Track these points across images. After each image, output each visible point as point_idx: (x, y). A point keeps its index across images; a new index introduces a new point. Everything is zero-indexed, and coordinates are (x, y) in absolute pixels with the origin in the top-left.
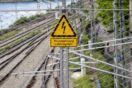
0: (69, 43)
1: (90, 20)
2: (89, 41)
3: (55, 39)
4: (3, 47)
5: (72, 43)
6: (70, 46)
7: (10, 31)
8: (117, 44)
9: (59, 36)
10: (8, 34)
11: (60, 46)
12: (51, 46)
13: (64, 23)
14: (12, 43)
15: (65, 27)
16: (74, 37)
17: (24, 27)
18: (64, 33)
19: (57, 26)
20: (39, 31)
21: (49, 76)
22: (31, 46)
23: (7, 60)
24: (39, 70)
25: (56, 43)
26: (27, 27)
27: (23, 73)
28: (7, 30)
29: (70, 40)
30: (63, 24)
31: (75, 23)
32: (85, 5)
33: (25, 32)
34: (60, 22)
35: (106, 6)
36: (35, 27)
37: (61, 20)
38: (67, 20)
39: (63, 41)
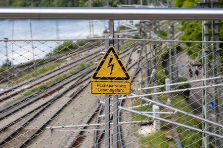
0: (119, 88)
1: (168, 47)
2: (167, 80)
3: (98, 83)
4: (37, 86)
5: (122, 88)
6: (120, 92)
7: (47, 62)
8: (207, 85)
9: (104, 78)
10: (45, 66)
11: (105, 92)
12: (92, 93)
13: (111, 59)
14: (49, 80)
15: (113, 66)
16: (125, 81)
17: (68, 56)
18: (111, 74)
19: (102, 64)
20: (91, 62)
22: (78, 85)
23: (43, 105)
24: (89, 122)
25: (100, 88)
26: (73, 56)
27: (63, 127)
28: (43, 60)
29: (121, 84)
30: (110, 62)
31: (146, 52)
32: (161, 25)
33: (70, 64)
34: (105, 58)
35: (193, 27)
36: (85, 56)
37: (107, 55)
38: (116, 55)
39: (109, 86)
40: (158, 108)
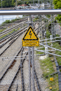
1: (51, 22)
3: (25, 42)
6: (35, 45)
9: (28, 40)
11: (28, 46)
15: (31, 34)
16: (37, 40)
18: (30, 38)
20: (18, 29)
21: (24, 59)
24: (17, 56)
26: (10, 26)
29: (35, 42)
31: (41, 24)
34: (28, 31)
38: (32, 30)
39: (30, 43)
40: (47, 48)
